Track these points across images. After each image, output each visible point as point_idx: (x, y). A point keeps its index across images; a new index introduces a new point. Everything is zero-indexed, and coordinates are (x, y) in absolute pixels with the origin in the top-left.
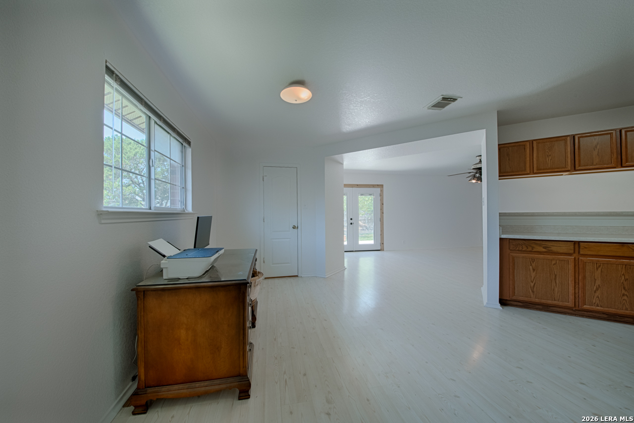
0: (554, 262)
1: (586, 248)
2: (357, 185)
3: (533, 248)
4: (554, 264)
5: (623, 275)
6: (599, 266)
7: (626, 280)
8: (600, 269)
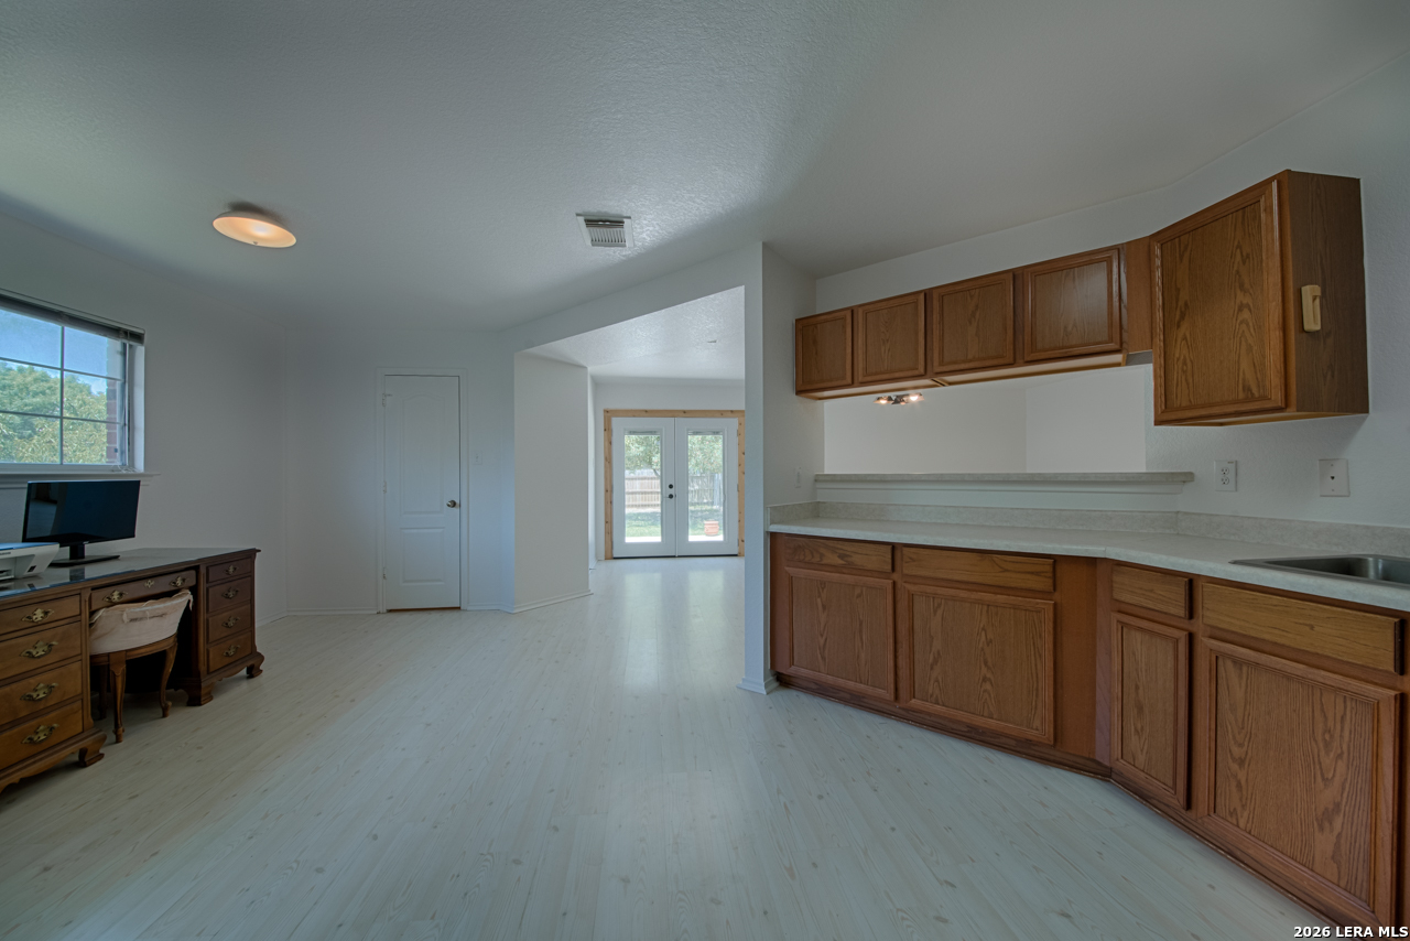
0: (857, 591)
1: (913, 560)
2: (685, 412)
3: (822, 556)
4: (859, 596)
5: (983, 629)
6: (939, 605)
7: (989, 642)
8: (940, 612)
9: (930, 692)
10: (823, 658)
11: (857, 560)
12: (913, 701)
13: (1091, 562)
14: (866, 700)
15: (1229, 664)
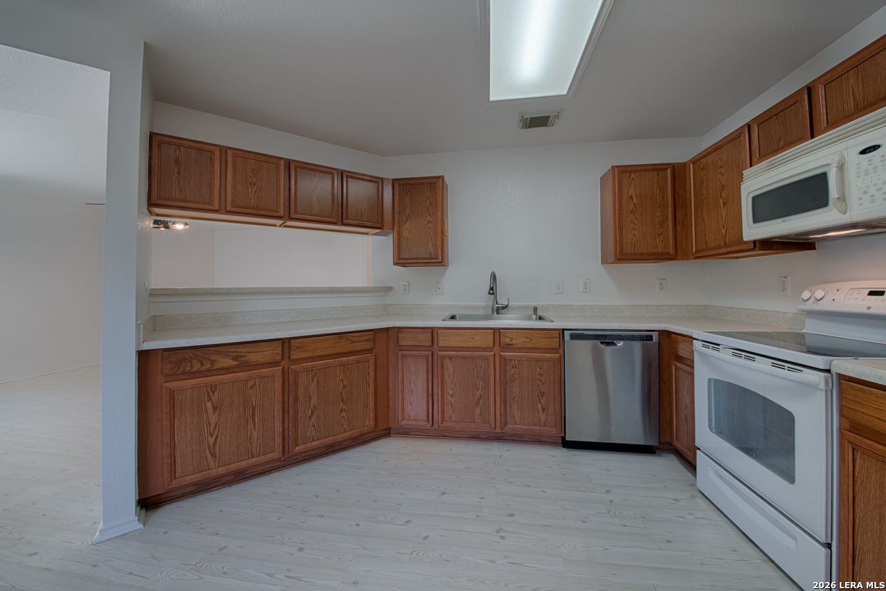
0: (251, 383)
1: (298, 347)
3: (213, 362)
4: (252, 387)
5: (342, 380)
6: (316, 374)
7: (344, 387)
8: (316, 379)
9: (309, 435)
10: (213, 455)
11: (253, 357)
12: (297, 448)
13: (387, 329)
14: (248, 472)
15: (448, 359)
